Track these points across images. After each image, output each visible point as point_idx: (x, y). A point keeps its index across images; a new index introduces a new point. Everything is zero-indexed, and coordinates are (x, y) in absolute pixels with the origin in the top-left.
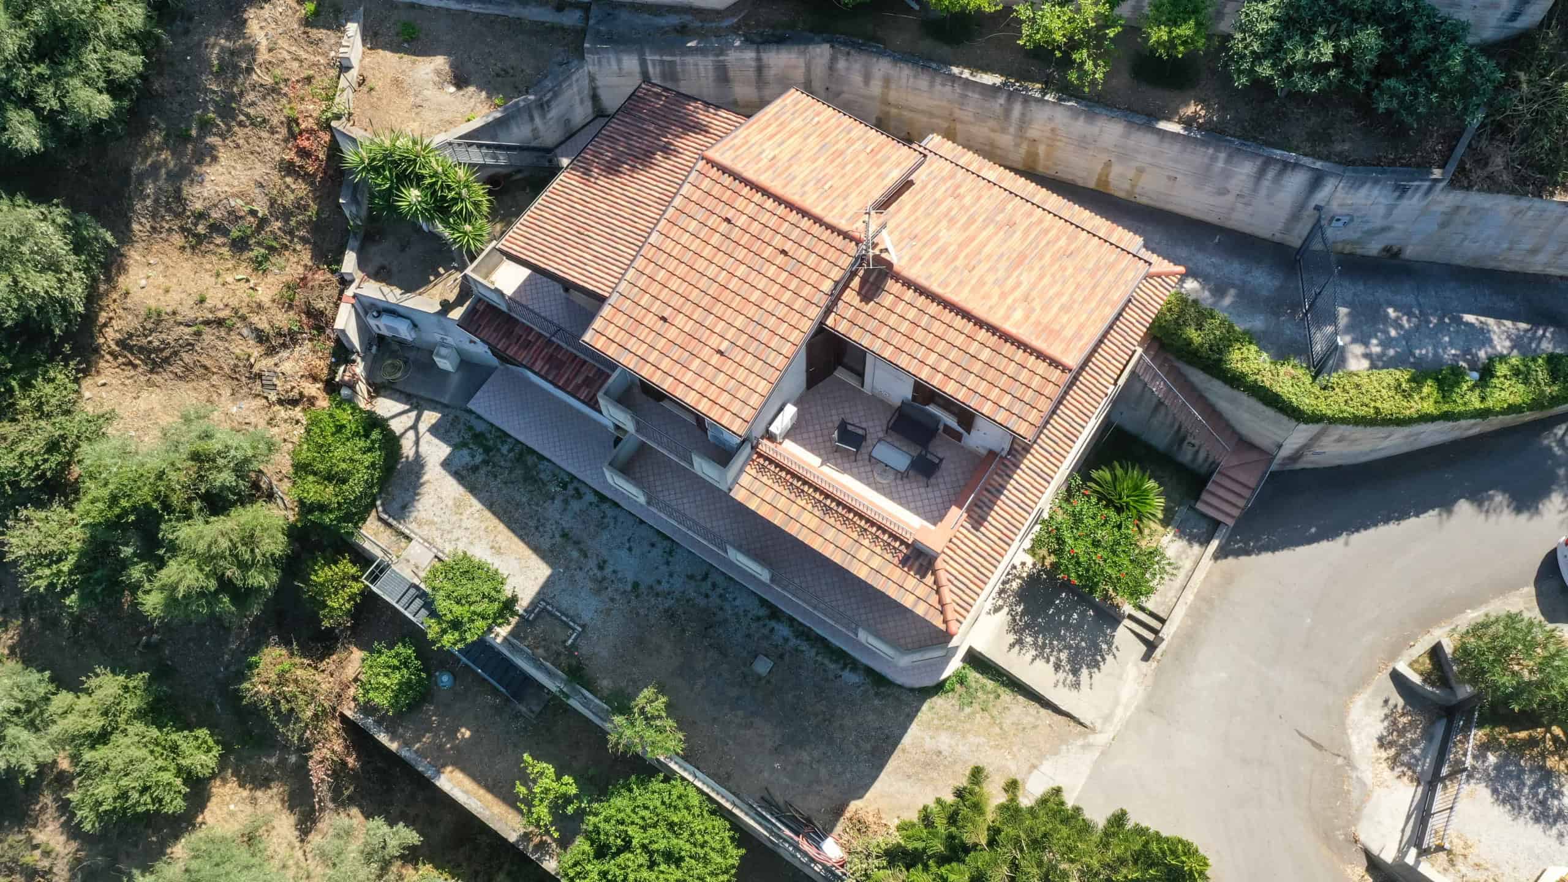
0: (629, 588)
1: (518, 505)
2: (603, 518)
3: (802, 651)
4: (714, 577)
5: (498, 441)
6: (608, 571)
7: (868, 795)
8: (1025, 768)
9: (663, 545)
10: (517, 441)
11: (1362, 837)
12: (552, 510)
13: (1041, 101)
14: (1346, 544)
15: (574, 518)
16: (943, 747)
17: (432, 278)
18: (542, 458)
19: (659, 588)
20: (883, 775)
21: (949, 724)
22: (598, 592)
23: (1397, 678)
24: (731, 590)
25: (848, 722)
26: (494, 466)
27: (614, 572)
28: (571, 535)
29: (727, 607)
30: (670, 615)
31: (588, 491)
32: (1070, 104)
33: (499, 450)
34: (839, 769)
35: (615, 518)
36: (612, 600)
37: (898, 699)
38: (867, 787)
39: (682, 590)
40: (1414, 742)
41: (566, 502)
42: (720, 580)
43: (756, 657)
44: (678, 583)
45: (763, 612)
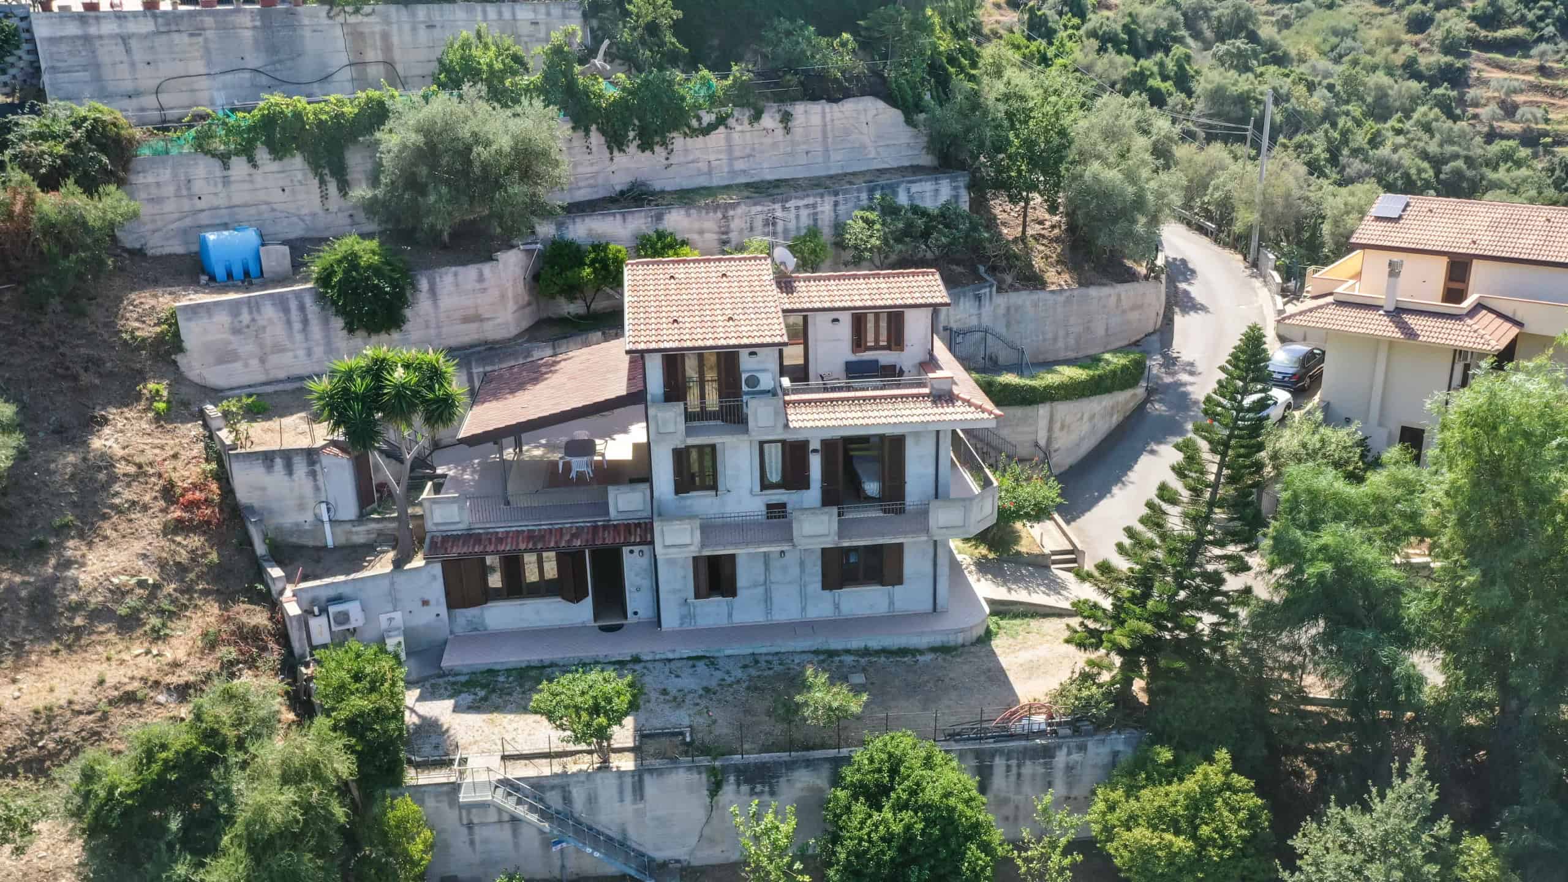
0: (702, 693)
3: (875, 662)
4: (763, 658)
5: (490, 677)
7: (1021, 698)
17: (365, 564)
18: (542, 668)
19: (728, 682)
21: (1017, 647)
22: (678, 706)
24: (784, 658)
25: (953, 675)
27: (680, 691)
29: (792, 666)
30: (753, 689)
33: (497, 681)
34: (980, 696)
35: (644, 667)
36: (696, 704)
37: (971, 652)
38: (1011, 695)
39: (746, 675)
42: (770, 657)
43: (846, 677)
44: (738, 673)
45: (822, 657)
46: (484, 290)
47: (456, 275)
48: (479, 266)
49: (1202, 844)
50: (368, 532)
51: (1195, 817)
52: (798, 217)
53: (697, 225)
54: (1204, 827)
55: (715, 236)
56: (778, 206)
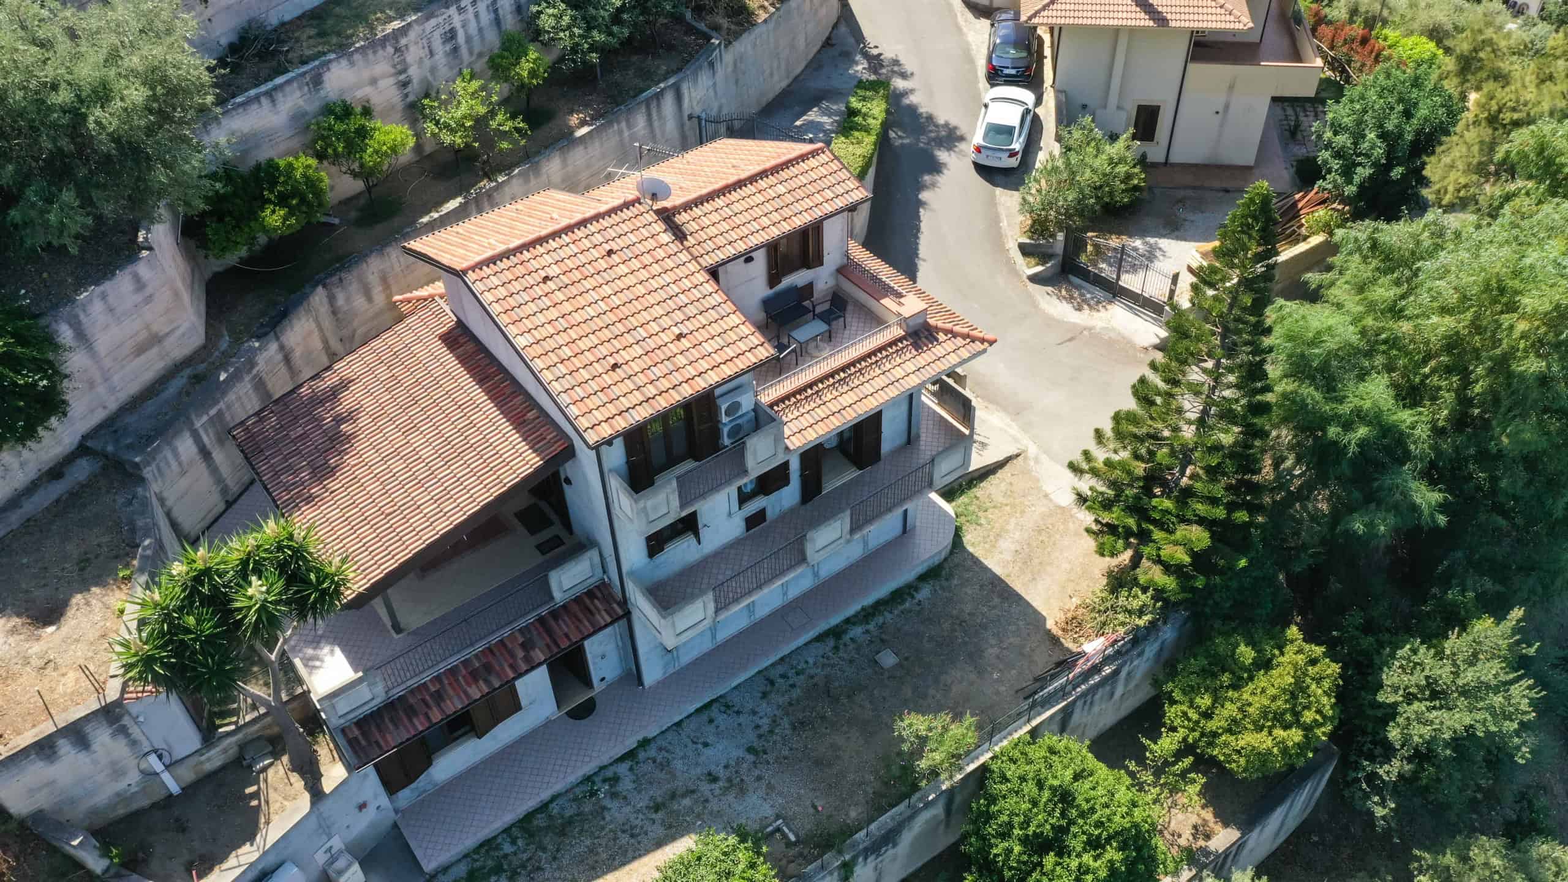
0: (751, 758)
1: (592, 851)
2: (654, 762)
3: (884, 623)
4: (774, 674)
5: (492, 853)
6: (721, 773)
7: (1044, 613)
8: (1045, 501)
9: (714, 712)
10: (507, 831)
11: (1146, 345)
12: (617, 813)
13: (500, 186)
14: (924, 260)
15: (639, 792)
16: (1013, 547)
17: (254, 803)
18: (544, 807)
19: (766, 728)
20: (1028, 598)
21: (992, 538)
22: (742, 791)
23: (1034, 279)
24: (795, 663)
25: (968, 608)
26: (524, 867)
27: (726, 767)
28: (659, 800)
29: (812, 672)
30: (799, 726)
31: (612, 769)
32: (516, 171)
33: (506, 856)
34: (1013, 628)
35: (660, 749)
36: (759, 778)
37: (957, 565)
38: (1036, 612)
39: (775, 707)
40: (1082, 295)
41: (614, 795)
42: (780, 669)
43: (876, 662)
44: (764, 708)
45: (831, 643)
46: (149, 299)
47: (104, 297)
48: (130, 269)
49: (1307, 729)
50: (225, 751)
51: (1295, 706)
52: (477, 15)
53: (366, 74)
54: (1306, 713)
55: (392, 80)
56: (453, 10)
